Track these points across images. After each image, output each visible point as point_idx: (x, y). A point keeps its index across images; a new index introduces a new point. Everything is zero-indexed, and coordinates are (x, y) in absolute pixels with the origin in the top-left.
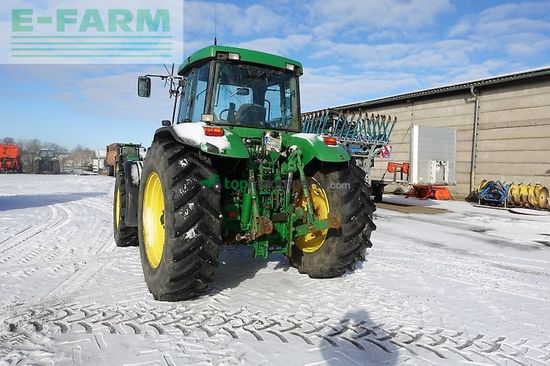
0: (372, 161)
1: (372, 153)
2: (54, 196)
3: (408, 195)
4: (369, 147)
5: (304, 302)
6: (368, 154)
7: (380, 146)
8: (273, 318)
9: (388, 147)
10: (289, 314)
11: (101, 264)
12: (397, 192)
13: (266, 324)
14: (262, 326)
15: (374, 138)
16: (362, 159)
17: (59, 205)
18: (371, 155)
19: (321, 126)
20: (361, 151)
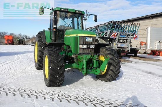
0: (130, 40)
1: (130, 37)
2: (19, 52)
3: (148, 54)
4: (129, 35)
5: (84, 90)
6: (128, 38)
7: (134, 35)
8: (70, 95)
9: (137, 35)
10: (76, 94)
11: (22, 74)
12: (145, 53)
13: (66, 97)
14: (65, 97)
15: (131, 32)
16: (126, 40)
17: (18, 55)
18: (130, 38)
19: (110, 28)
20: (126, 37)
